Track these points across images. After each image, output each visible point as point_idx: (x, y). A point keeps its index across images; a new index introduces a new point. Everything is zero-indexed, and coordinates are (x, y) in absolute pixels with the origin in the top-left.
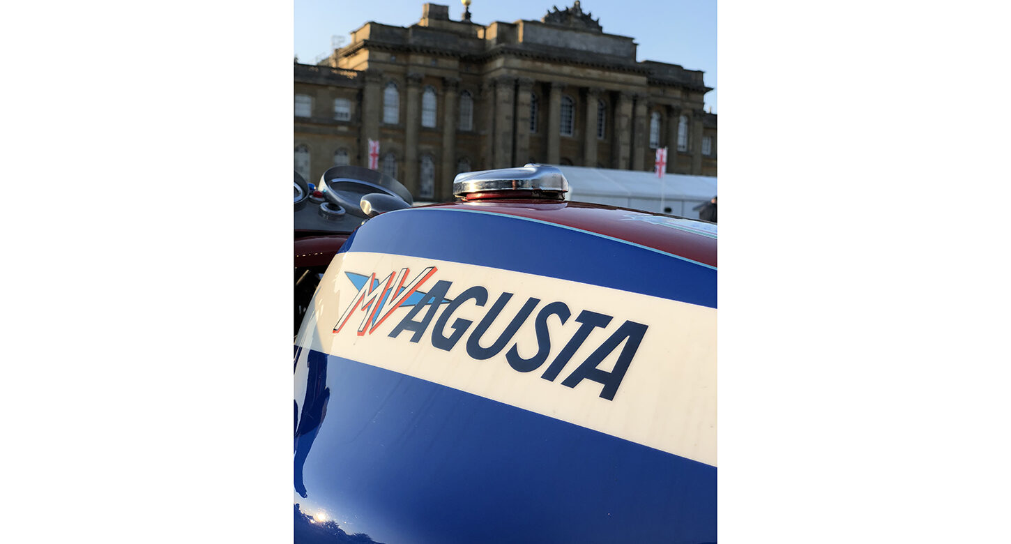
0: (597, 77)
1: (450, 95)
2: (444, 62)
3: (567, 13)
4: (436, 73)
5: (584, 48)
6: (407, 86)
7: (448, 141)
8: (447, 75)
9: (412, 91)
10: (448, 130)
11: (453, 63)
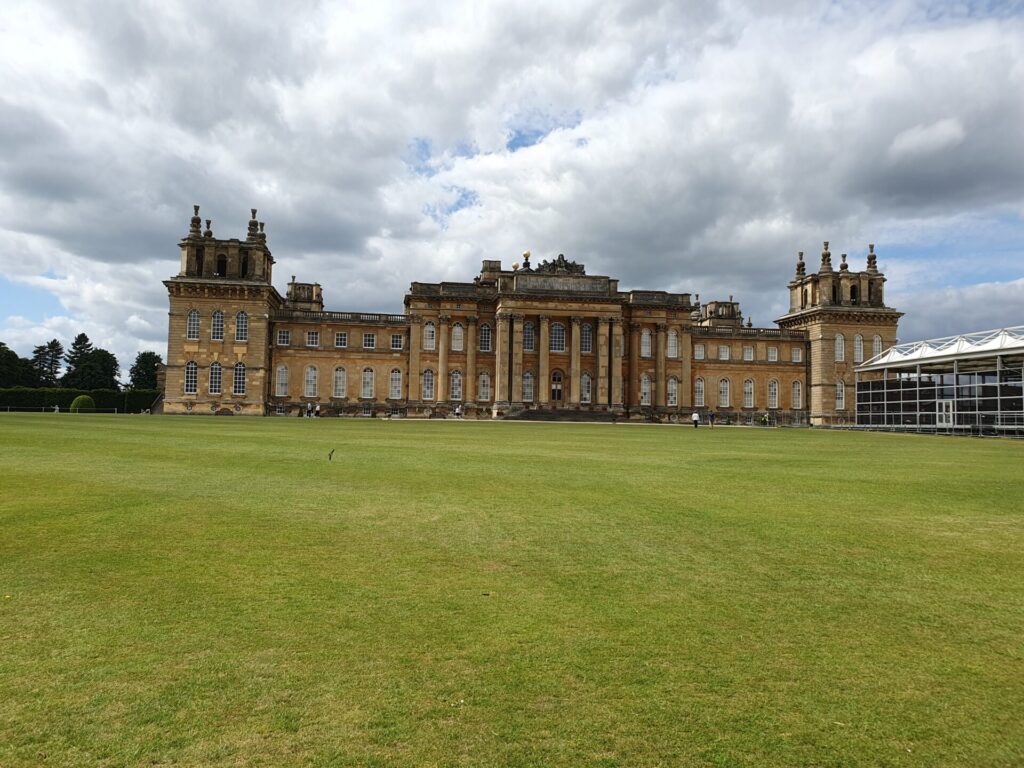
0: (578, 308)
1: (471, 328)
2: (466, 306)
3: (554, 265)
4: (460, 314)
5: (566, 288)
6: (440, 324)
7: (470, 359)
8: (468, 315)
9: (444, 327)
10: (470, 352)
11: (473, 306)
